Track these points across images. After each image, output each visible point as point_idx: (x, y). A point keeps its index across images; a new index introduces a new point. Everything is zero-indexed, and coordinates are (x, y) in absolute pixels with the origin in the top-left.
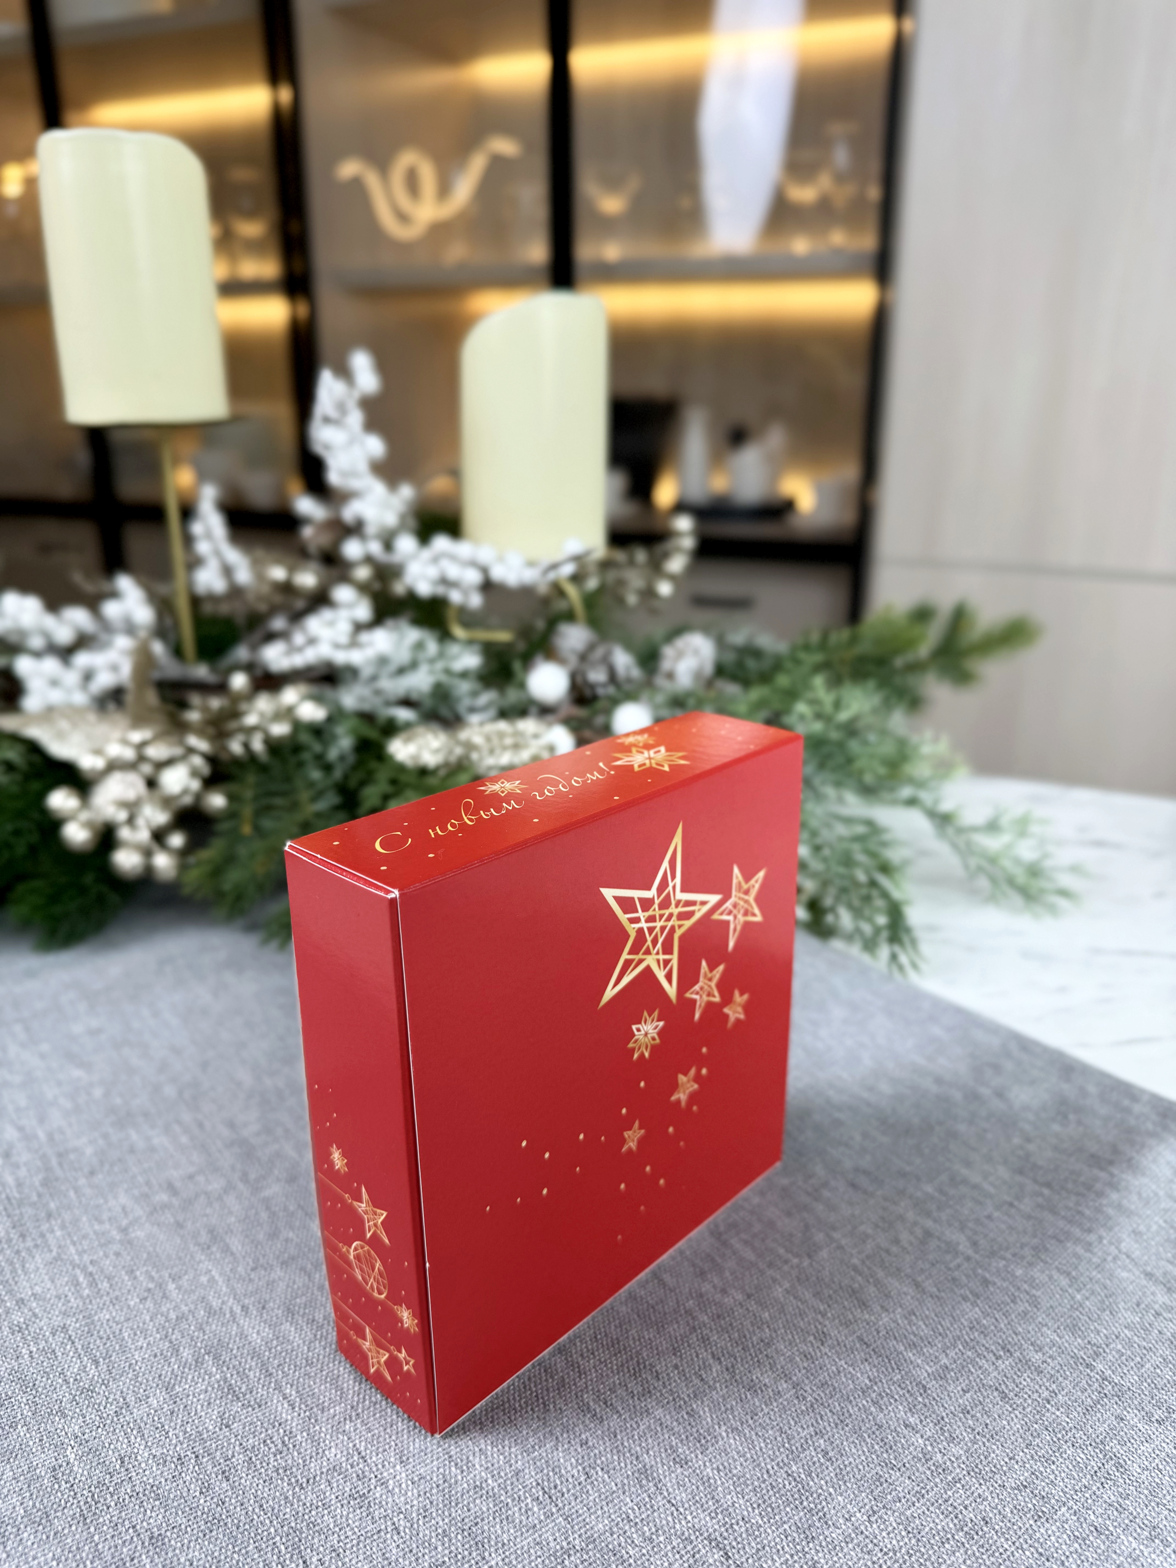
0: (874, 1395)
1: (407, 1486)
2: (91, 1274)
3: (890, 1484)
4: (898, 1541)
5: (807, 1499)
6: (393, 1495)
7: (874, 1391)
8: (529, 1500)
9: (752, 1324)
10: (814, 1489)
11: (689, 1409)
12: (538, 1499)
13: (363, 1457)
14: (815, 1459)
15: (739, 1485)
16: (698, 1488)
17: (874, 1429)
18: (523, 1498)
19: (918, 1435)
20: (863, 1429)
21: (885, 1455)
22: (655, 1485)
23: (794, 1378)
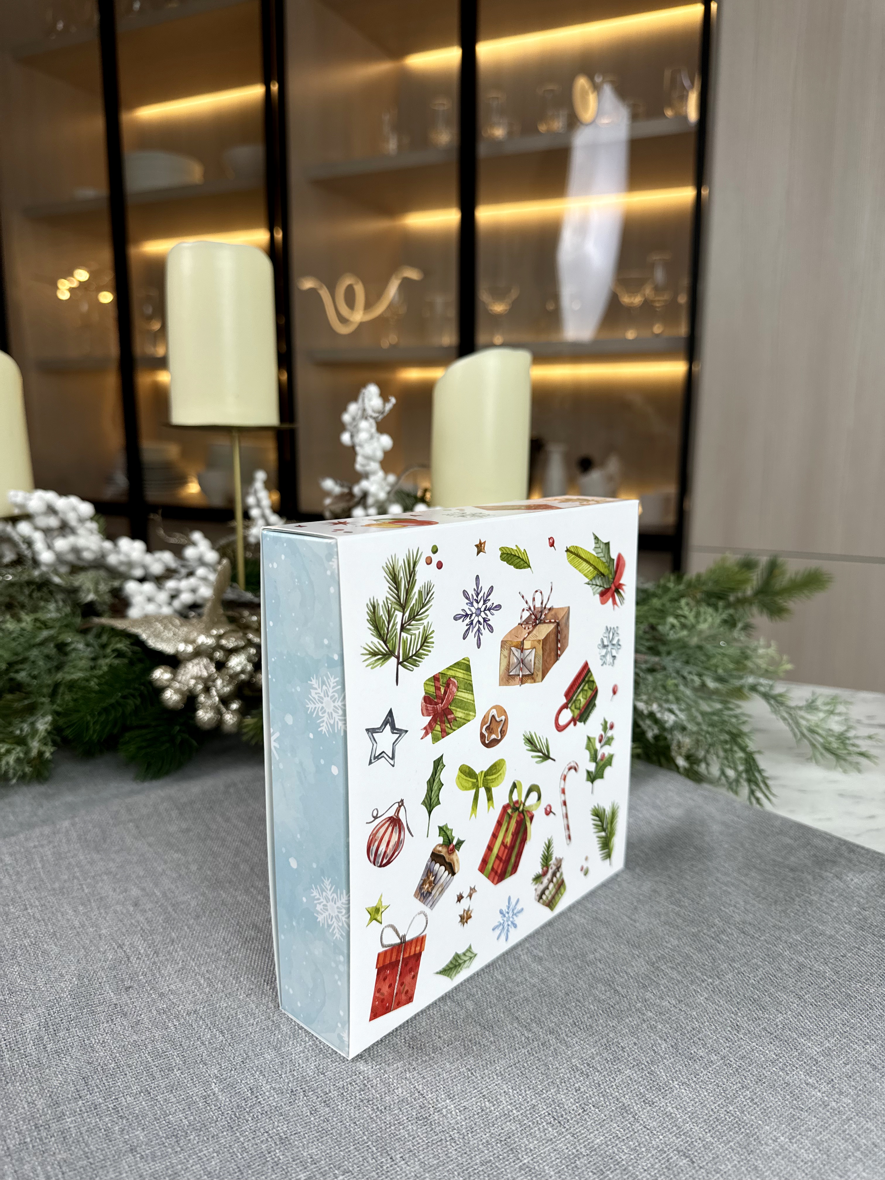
0: (780, 1065)
1: (456, 1113)
2: (209, 978)
3: (801, 1120)
4: (814, 1156)
5: (743, 1127)
6: (447, 1119)
7: (780, 1062)
8: (544, 1124)
9: (686, 1019)
10: (747, 1121)
11: (649, 1070)
12: (550, 1123)
13: (422, 1095)
14: (745, 1103)
15: (694, 1118)
16: (664, 1118)
17: (784, 1086)
18: (539, 1122)
19: (816, 1090)
20: (776, 1085)
21: (795, 1102)
22: (633, 1117)
23: (721, 1053)
